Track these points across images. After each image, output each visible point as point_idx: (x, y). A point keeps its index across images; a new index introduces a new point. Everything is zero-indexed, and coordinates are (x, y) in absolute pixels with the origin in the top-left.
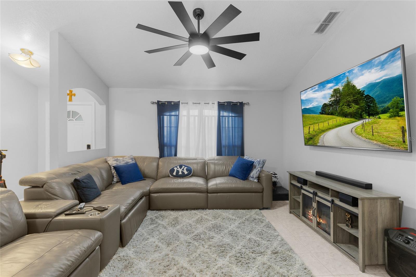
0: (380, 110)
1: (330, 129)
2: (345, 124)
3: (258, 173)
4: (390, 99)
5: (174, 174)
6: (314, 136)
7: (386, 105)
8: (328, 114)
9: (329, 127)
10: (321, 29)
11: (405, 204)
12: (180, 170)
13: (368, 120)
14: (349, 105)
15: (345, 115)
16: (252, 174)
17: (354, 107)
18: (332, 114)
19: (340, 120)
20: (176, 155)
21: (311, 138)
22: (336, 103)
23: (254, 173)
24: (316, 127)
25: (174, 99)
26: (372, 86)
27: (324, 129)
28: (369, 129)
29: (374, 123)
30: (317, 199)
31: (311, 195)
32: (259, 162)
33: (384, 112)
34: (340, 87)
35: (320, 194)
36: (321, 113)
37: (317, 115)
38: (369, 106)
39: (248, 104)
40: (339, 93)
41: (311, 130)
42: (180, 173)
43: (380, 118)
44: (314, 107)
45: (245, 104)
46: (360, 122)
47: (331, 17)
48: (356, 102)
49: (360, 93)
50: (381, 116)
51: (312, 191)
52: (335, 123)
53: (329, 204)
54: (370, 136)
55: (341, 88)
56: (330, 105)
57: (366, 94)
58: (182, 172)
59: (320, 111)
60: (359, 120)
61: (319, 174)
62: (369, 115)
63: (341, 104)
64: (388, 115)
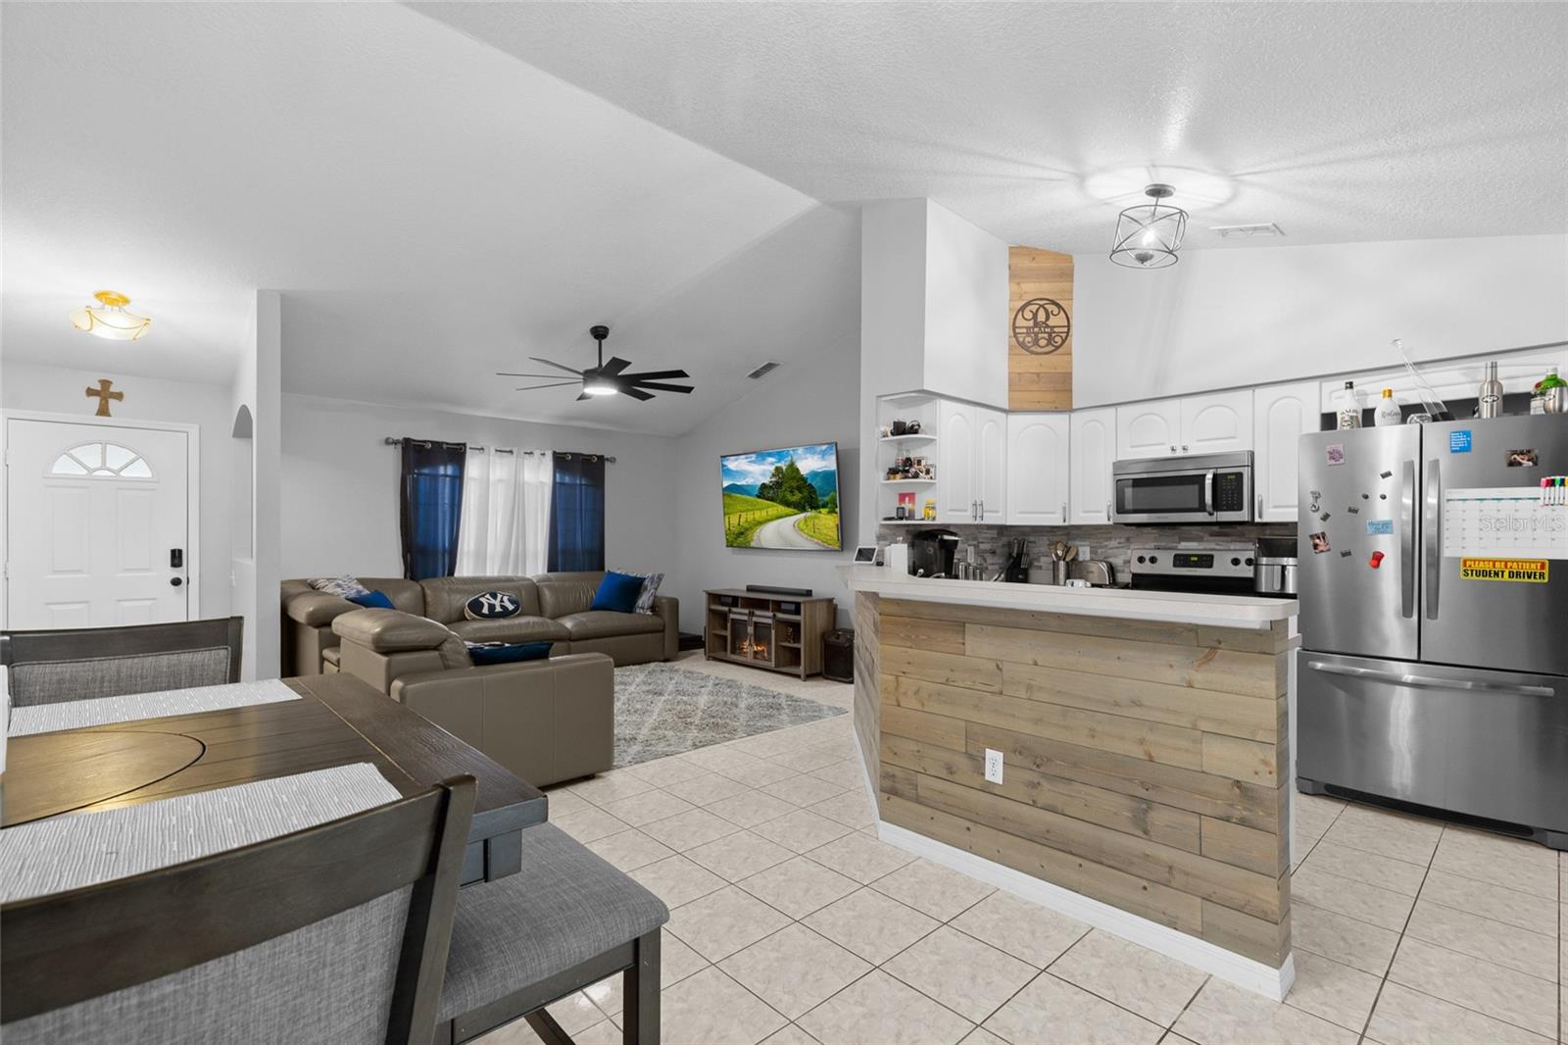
0: (821, 503)
1: (772, 520)
2: (787, 515)
3: (652, 599)
4: (828, 494)
5: (485, 610)
6: (747, 529)
7: (826, 499)
8: (768, 499)
9: (769, 518)
10: (756, 375)
11: (839, 607)
12: (497, 603)
13: (810, 514)
14: (792, 492)
15: (788, 504)
16: (640, 602)
17: (797, 497)
18: (772, 500)
19: (782, 509)
20: (451, 573)
21: (742, 533)
22: (778, 485)
23: (644, 600)
24: (750, 516)
25: (449, 437)
26: (815, 474)
27: (761, 520)
28: (810, 524)
29: (815, 517)
30: (755, 619)
31: (746, 618)
32: (652, 578)
33: (824, 506)
34: (783, 465)
35: (758, 612)
36: (759, 497)
37: (752, 498)
38: (812, 498)
39: (612, 460)
40: (782, 473)
41: (743, 520)
42: (498, 609)
43: (820, 512)
44: (748, 486)
45: (607, 459)
46: (803, 515)
47: (770, 366)
48: (799, 489)
49: (803, 479)
50: (822, 510)
51: (747, 611)
52: (775, 512)
53: (770, 621)
54: (812, 533)
55: (784, 468)
56: (771, 487)
57: (809, 482)
58: (502, 606)
59: (757, 492)
60: (802, 512)
61: (750, 589)
62: (812, 508)
63: (784, 489)
64: (827, 510)
